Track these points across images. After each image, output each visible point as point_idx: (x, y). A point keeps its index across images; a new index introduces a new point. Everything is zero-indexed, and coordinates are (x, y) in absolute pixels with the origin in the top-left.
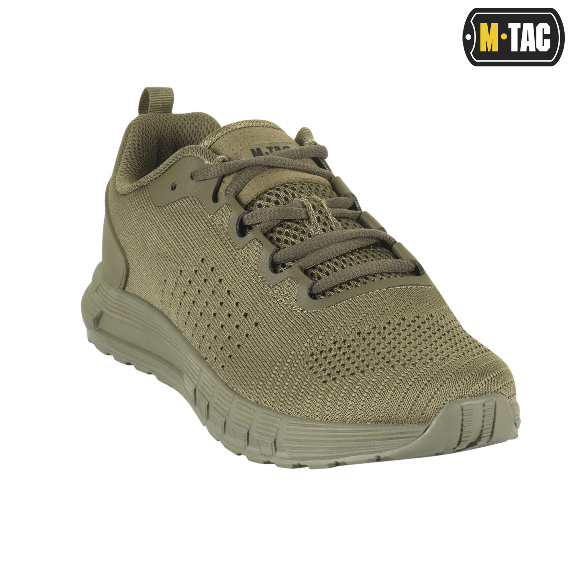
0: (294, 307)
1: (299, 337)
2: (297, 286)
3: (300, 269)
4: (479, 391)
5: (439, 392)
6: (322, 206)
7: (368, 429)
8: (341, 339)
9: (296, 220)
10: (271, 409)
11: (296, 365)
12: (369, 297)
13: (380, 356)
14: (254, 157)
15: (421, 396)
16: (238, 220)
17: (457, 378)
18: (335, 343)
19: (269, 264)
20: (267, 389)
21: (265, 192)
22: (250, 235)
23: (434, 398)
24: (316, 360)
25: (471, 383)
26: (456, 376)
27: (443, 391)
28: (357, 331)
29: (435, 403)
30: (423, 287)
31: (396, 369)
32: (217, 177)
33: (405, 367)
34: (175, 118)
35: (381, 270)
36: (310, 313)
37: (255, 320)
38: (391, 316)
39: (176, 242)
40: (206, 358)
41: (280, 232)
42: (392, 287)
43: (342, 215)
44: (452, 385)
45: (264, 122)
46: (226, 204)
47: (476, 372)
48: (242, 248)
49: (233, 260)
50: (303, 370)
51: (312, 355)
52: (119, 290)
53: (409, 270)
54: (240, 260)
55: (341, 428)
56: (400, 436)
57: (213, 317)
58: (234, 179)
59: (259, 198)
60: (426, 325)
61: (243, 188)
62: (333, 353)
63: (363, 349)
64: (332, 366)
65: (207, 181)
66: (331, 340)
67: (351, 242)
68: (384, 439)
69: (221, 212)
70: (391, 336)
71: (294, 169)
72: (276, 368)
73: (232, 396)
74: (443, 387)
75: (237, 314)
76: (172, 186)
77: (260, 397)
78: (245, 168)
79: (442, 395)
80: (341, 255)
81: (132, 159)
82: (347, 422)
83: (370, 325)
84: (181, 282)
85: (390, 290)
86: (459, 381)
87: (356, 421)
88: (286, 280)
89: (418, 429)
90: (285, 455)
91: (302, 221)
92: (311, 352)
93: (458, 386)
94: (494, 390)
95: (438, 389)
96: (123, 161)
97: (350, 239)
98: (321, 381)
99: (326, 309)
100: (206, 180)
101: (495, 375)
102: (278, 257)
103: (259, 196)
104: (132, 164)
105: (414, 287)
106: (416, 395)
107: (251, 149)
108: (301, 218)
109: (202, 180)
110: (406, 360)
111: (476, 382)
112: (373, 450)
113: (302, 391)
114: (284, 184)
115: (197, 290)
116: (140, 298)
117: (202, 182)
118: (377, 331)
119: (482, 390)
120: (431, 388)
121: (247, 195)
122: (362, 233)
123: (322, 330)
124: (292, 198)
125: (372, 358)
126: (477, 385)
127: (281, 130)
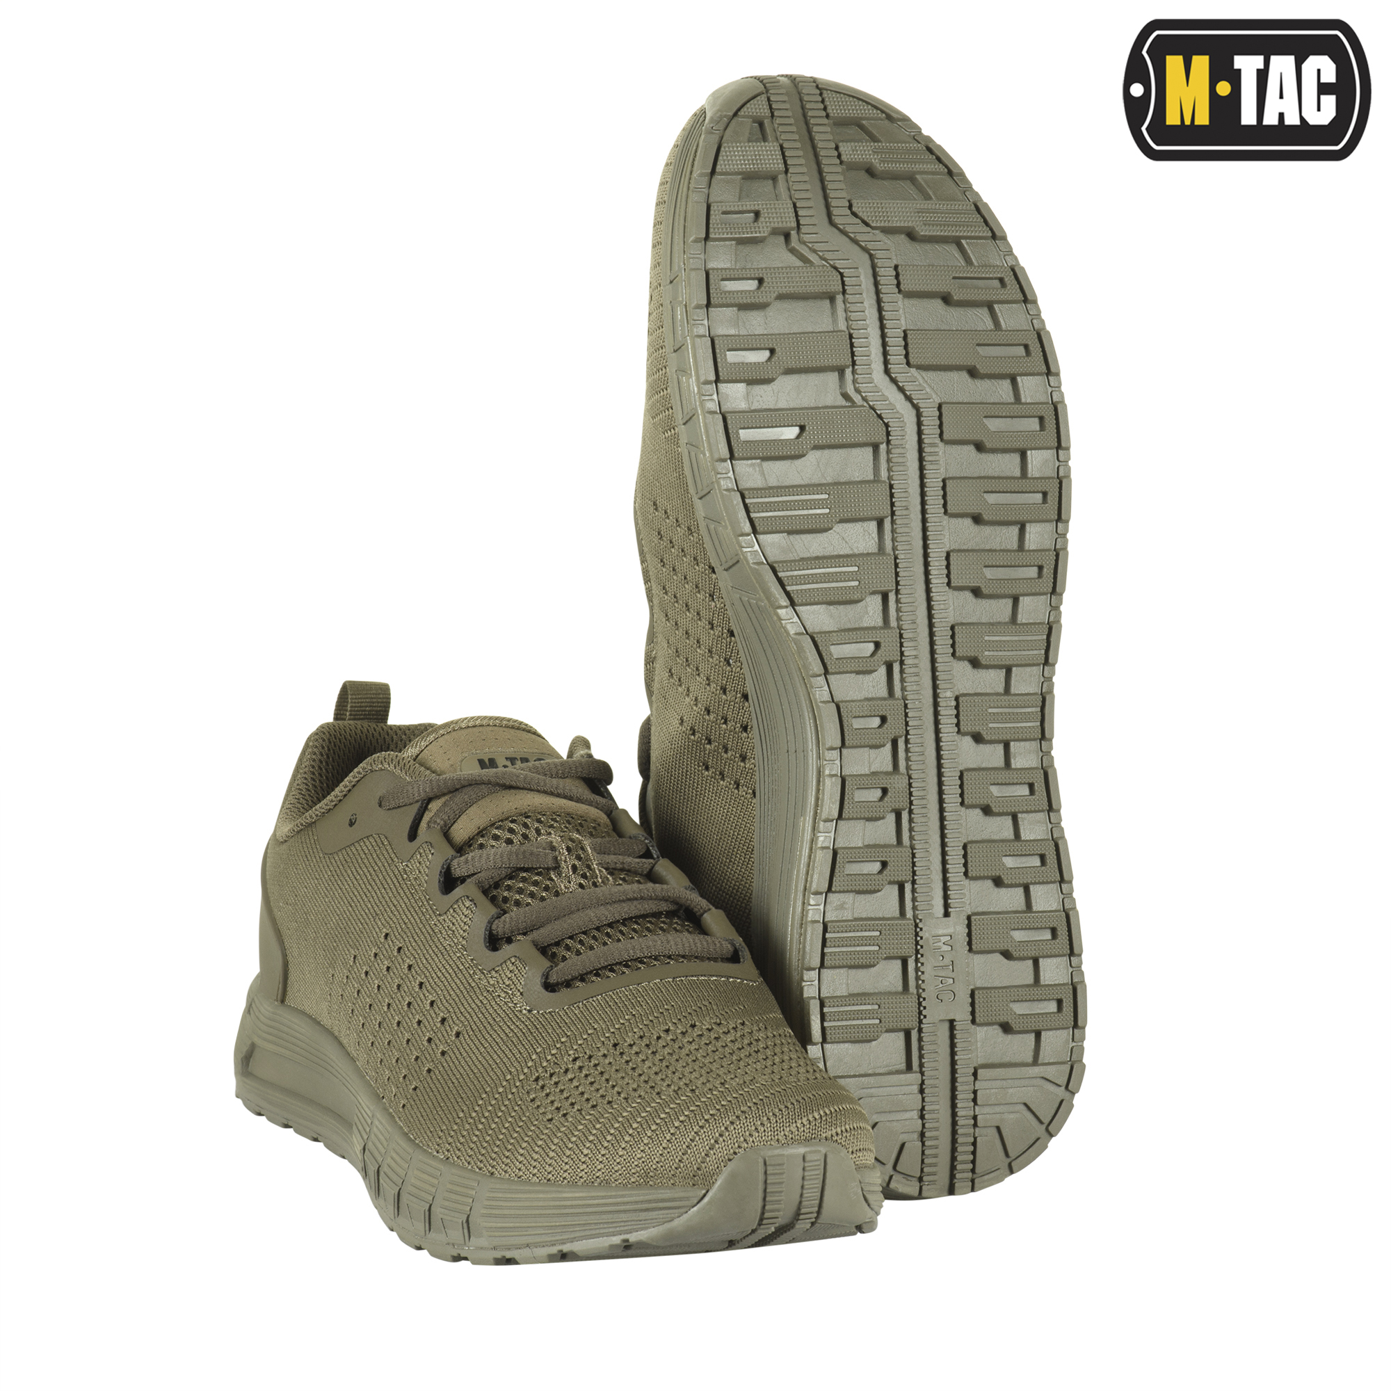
0: (518, 1006)
1: (519, 1051)
2: (525, 972)
3: (534, 945)
4: (798, 1135)
5: (727, 1134)
6: (582, 848)
7: (609, 1194)
8: (585, 1053)
9: (536, 869)
10: (467, 1168)
11: (510, 1096)
12: (640, 990)
13: (643, 1078)
14: (482, 769)
15: (697, 1139)
16: (443, 868)
17: (761, 1112)
18: (575, 1060)
19: (485, 938)
20: (463, 1136)
21: (493, 825)
22: (458, 891)
23: (718, 1143)
24: (543, 1087)
25: (783, 1121)
26: (758, 1108)
27: (733, 1132)
28: (612, 1042)
29: (722, 1150)
30: (739, 981)
31: (663, 1097)
32: (417, 801)
33: (678, 1094)
34: (390, 731)
35: (669, 950)
36: (542, 1014)
37: (456, 1028)
38: (674, 1021)
39: (350, 909)
40: (383, 1097)
41: (509, 888)
42: (683, 977)
43: (617, 865)
44: (750, 1122)
45: (509, 720)
46: (426, 842)
47: (793, 1104)
48: (445, 913)
49: (432, 933)
50: (520, 1103)
51: (537, 1079)
52: (276, 1003)
53: (722, 955)
54: (441, 933)
55: (568, 1192)
56: (661, 1205)
57: (396, 1028)
58: (445, 804)
59: (481, 834)
60: (730, 1038)
61: (458, 819)
62: (570, 1076)
63: (618, 1068)
64: (565, 1095)
65: (402, 809)
66: (569, 1055)
67: (624, 905)
68: (635, 1211)
69: (418, 857)
70: (667, 1050)
71: (545, 792)
72: (480, 1102)
73: (411, 1151)
74: (735, 1126)
75: (431, 1020)
76: (350, 820)
77: (451, 1150)
78: (464, 787)
79: (733, 1139)
80: (605, 925)
81: (309, 790)
82: (579, 1183)
83: (635, 1033)
84: (355, 976)
85: (679, 981)
86: (763, 1117)
87: (593, 1182)
88: (509, 962)
89: (690, 1194)
90: (483, 1242)
91: (548, 871)
92: (537, 1075)
93: (761, 1124)
94: (824, 1135)
95: (726, 1128)
96: (293, 793)
97: (623, 901)
98: (545, 1120)
99: (567, 1008)
100: (401, 806)
101: (828, 1112)
102: (500, 927)
103: (481, 831)
104: (307, 797)
105: (723, 979)
106: (690, 1137)
107: (478, 760)
108: (546, 866)
109: (396, 808)
110: (682, 1083)
111: (792, 1120)
112: (618, 1229)
113: (514, 1137)
114: (525, 813)
115: (376, 985)
116: (303, 1013)
117: (395, 810)
118: (646, 1041)
119: (802, 1134)
120: (715, 1127)
121: (461, 831)
122: (647, 891)
123: (557, 1041)
124: (536, 835)
125: (630, 1082)
126: (794, 1125)
127: (539, 736)
